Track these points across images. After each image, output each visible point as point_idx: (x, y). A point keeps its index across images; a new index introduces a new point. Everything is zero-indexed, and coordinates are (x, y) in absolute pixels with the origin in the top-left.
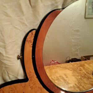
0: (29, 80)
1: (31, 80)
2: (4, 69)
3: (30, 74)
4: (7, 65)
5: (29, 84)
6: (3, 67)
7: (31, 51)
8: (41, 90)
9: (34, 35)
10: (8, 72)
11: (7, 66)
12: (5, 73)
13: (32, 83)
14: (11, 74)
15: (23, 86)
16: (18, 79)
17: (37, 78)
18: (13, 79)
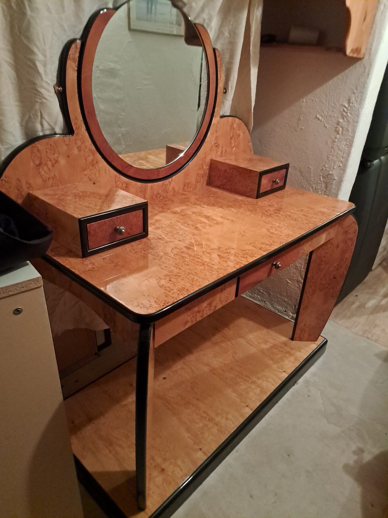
0: (75, 132)
1: (78, 133)
2: (37, 106)
3: (76, 121)
4: (46, 99)
5: (76, 140)
6: (37, 102)
7: (76, 78)
8: (94, 155)
9: (79, 50)
10: (43, 113)
11: (44, 100)
12: (37, 116)
13: (79, 139)
14: (47, 120)
15: (67, 142)
16: (55, 131)
17: (86, 131)
18: (47, 132)
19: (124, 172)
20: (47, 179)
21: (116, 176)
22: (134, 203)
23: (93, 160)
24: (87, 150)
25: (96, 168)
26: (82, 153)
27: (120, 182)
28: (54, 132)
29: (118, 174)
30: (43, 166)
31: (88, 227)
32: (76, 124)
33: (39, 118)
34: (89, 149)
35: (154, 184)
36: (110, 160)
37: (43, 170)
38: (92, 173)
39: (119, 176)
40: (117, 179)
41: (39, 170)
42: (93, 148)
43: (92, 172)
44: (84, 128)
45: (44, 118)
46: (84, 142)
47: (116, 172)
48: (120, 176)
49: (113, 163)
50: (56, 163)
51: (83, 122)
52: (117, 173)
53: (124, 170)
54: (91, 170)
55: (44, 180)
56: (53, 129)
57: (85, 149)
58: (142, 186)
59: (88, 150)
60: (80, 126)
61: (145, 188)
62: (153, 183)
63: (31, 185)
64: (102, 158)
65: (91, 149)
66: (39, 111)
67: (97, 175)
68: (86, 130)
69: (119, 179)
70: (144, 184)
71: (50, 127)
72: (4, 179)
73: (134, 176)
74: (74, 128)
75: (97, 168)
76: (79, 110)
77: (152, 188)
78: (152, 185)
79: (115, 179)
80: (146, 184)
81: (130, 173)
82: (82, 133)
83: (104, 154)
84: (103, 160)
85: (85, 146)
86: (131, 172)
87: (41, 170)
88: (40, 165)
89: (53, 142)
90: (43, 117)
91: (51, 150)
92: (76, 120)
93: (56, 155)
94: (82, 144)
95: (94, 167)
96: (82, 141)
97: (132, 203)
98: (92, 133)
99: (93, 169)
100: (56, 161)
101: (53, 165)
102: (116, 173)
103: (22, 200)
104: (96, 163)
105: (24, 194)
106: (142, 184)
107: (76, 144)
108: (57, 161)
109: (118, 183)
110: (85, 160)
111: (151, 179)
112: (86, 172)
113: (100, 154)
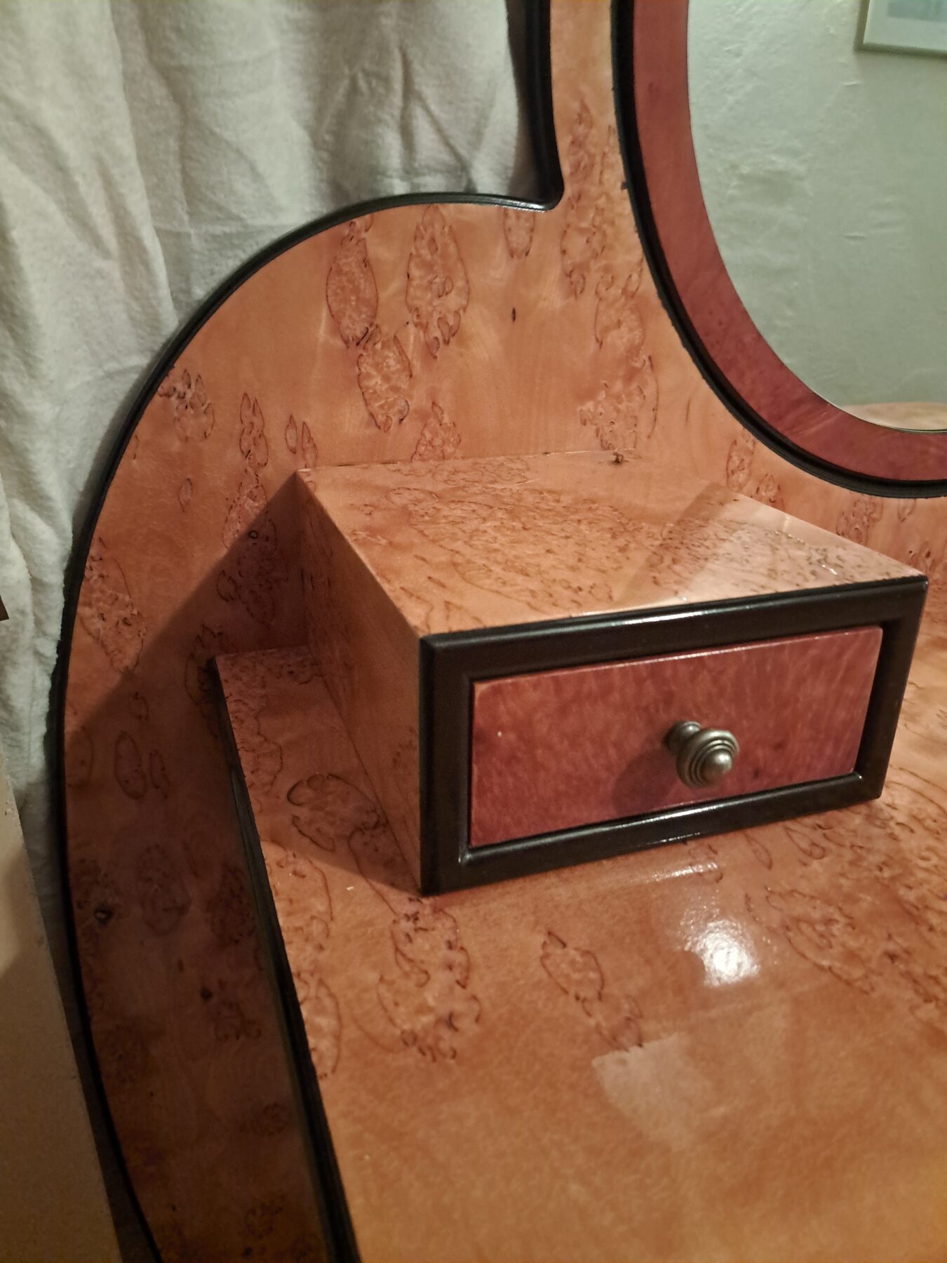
1: (579, 199)
3: (580, 130)
5: (564, 234)
10: (417, 66)
15: (519, 238)
16: (470, 181)
17: (626, 191)
18: (433, 183)
19: (780, 427)
20: (395, 419)
21: (735, 442)
22: (830, 578)
23: (633, 351)
24: (616, 291)
25: (641, 391)
26: (587, 302)
27: (750, 474)
28: (464, 184)
29: (746, 431)
30: (383, 347)
31: (481, 698)
32: (577, 143)
33: (397, 100)
34: (624, 291)
35: (914, 506)
36: (719, 361)
37: (377, 366)
38: (618, 411)
39: (750, 445)
40: (736, 460)
41: (358, 364)
42: (648, 285)
43: (622, 407)
44: (615, 172)
45: (421, 98)
46: (603, 248)
47: (741, 422)
48: (754, 444)
49: (732, 377)
50: (447, 342)
51: (614, 140)
52: (745, 426)
53: (780, 418)
54: (618, 398)
55: (381, 419)
56: (461, 167)
57: (602, 289)
58: (855, 504)
59: (620, 291)
60: (598, 159)
61: (865, 519)
62: (911, 501)
63: (310, 439)
64: (685, 345)
65: (634, 289)
66: (397, 55)
67: (644, 427)
68: (624, 186)
69: (747, 461)
70: (866, 497)
71: (446, 157)
72: (180, 387)
73: (824, 455)
74: (566, 169)
75: (649, 391)
76: (606, 73)
77: (903, 520)
78: (904, 509)
79: (730, 457)
80: (878, 499)
81: (808, 437)
82: (602, 202)
83: (697, 321)
84: (685, 355)
85: (607, 269)
86: (813, 430)
87: (366, 368)
88: (365, 339)
89: (446, 229)
90: (417, 87)
91: (428, 267)
92: (580, 120)
93: (453, 301)
94: (596, 256)
95: (634, 386)
96: (596, 241)
97: (813, 573)
98: (654, 206)
99: (629, 395)
100: (451, 328)
101: (430, 351)
102: (736, 426)
103: (261, 503)
104: (648, 363)
105: (274, 476)
106: (857, 495)
107: (564, 252)
108: (454, 333)
109: (741, 477)
110: (592, 346)
111: (904, 476)
112: (590, 405)
113: (674, 324)
